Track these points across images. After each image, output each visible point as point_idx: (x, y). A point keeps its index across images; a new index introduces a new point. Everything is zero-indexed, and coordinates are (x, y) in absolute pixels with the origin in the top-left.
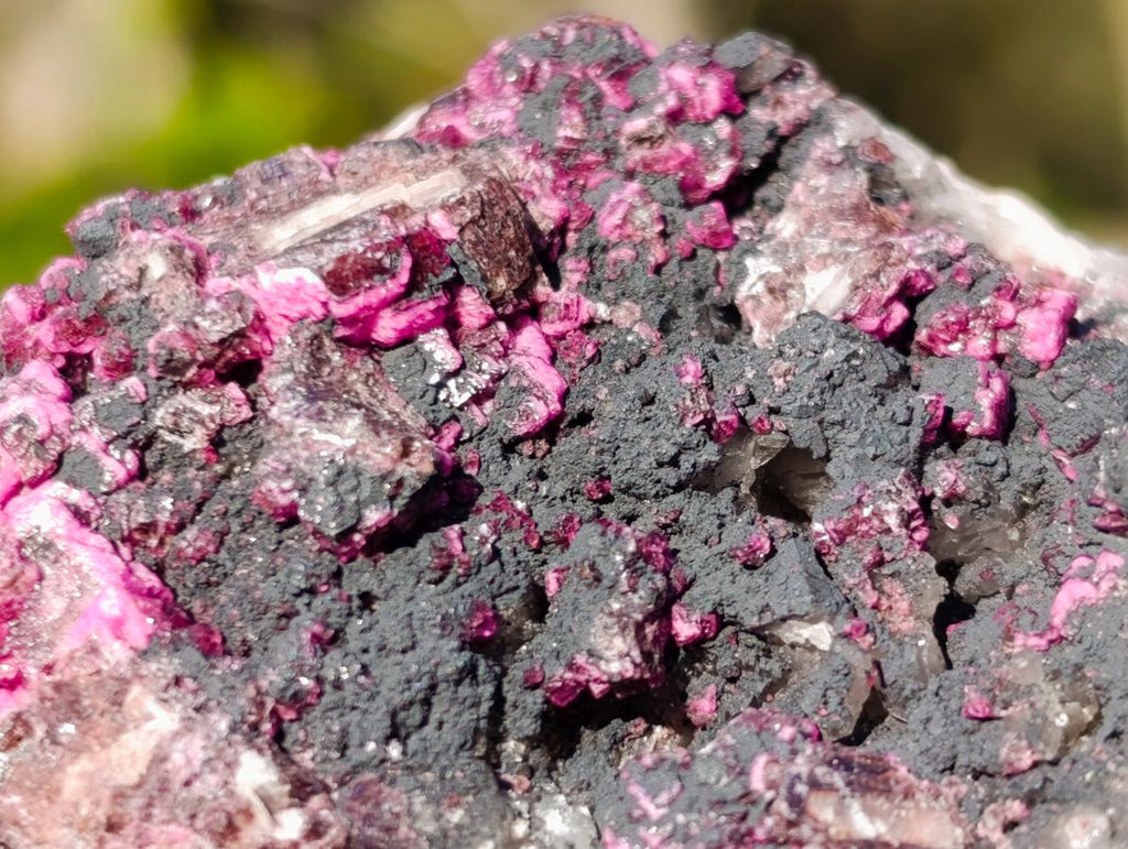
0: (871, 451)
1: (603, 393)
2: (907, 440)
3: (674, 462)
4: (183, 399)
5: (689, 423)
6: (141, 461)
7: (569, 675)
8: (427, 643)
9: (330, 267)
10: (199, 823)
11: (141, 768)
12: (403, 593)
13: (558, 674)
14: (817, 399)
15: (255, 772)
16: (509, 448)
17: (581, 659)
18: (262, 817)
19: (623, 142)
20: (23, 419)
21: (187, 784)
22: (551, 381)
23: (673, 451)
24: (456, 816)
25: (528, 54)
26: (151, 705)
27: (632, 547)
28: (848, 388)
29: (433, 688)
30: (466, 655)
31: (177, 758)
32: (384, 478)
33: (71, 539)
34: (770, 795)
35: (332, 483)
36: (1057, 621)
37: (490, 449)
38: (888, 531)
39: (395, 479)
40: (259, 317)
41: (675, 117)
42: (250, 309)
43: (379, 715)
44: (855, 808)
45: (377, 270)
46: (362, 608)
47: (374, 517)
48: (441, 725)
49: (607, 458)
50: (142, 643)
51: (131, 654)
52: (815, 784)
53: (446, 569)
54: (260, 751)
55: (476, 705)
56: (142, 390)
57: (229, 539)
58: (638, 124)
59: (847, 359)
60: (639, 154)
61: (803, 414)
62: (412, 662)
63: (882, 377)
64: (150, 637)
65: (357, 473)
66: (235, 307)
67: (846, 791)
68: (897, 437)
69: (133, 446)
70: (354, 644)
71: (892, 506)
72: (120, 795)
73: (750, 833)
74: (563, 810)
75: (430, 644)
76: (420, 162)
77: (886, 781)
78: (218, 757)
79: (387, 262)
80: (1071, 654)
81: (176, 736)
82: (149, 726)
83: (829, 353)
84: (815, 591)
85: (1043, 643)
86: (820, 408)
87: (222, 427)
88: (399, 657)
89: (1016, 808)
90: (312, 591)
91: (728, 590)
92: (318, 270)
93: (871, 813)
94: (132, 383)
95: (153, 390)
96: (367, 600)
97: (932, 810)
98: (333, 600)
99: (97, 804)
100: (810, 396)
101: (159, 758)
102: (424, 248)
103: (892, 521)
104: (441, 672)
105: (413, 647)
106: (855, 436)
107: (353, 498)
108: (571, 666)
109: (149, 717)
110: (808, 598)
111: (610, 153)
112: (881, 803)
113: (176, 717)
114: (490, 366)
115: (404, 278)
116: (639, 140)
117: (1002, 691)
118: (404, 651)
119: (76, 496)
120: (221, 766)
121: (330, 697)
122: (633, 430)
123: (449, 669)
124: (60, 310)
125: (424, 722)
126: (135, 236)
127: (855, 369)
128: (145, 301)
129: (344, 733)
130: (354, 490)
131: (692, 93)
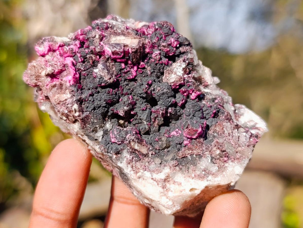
0: (163, 104)
1: (139, 79)
2: (168, 104)
3: (140, 94)
4: (92, 55)
5: (144, 91)
6: (84, 60)
7: (116, 112)
8: (102, 101)
9: (113, 51)
10: (67, 109)
11: (64, 99)
12: (103, 93)
13: (115, 111)
14: (160, 95)
15: (76, 106)
16: (125, 80)
17: (118, 111)
18: (74, 112)
19: (161, 45)
20: (72, 49)
21: (68, 104)
22: (134, 74)
23: (140, 93)
24: (96, 121)
25: (158, 26)
26: (68, 93)
27: (130, 102)
28: (165, 95)
29: (100, 106)
30: (106, 105)
31: (68, 101)
32: (106, 81)
33: (70, 67)
34: (128, 139)
35: (100, 79)
36: (171, 135)
37: (123, 79)
38: (160, 114)
39: (107, 81)
40: (104, 51)
41: (169, 45)
42: (103, 50)
43: (92, 107)
44: (137, 144)
45: (119, 54)
46: (97, 93)
47: (103, 84)
48: (99, 110)
49: (134, 88)
50: (71, 84)
51: (70, 85)
52: (133, 140)
53: (109, 93)
54: (78, 104)
55: (104, 110)
56: (87, 52)
57: (89, 75)
58: (164, 44)
59: (166, 92)
60: (162, 47)
61: (158, 96)
62: (99, 102)
63: (170, 95)
64: (73, 84)
65: (103, 79)
66: (101, 48)
67: (137, 142)
68: (167, 103)
69: (83, 58)
70: (94, 97)
71: (162, 112)
72: (60, 101)
73: (124, 142)
74: (109, 124)
75: (102, 102)
76: (135, 36)
77: (142, 143)
78: (72, 103)
79: (120, 54)
80: (170, 139)
81: (69, 98)
82: (67, 95)
83: (165, 90)
84: (147, 118)
85: (168, 136)
86: (160, 96)
87: (95, 60)
88: (98, 101)
89: (154, 153)
90: (93, 89)
91: (138, 112)
92: (112, 51)
93: (138, 146)
94: (87, 50)
95: (89, 53)
96: (99, 92)
97: (145, 148)
98: (94, 91)
99: (58, 101)
100: (160, 94)
101: (66, 100)
102: (126, 53)
103: (161, 113)
104: (102, 105)
105: (100, 101)
106: (162, 101)
107: (101, 81)
108: (117, 111)
109: (67, 94)
110: (145, 118)
111: (159, 46)
112: (140, 145)
113: (70, 96)
114: (128, 69)
115: (121, 56)
116: (163, 46)
117: (160, 139)
118: (99, 101)
119: (74, 61)
120: (72, 104)
121: (89, 102)
122: (138, 88)
123: (103, 105)
124: (84, 36)
125: (98, 109)
126: (97, 30)
127: (167, 93)
128: (93, 40)
129: (88, 106)
130: (102, 80)
131: (173, 43)
